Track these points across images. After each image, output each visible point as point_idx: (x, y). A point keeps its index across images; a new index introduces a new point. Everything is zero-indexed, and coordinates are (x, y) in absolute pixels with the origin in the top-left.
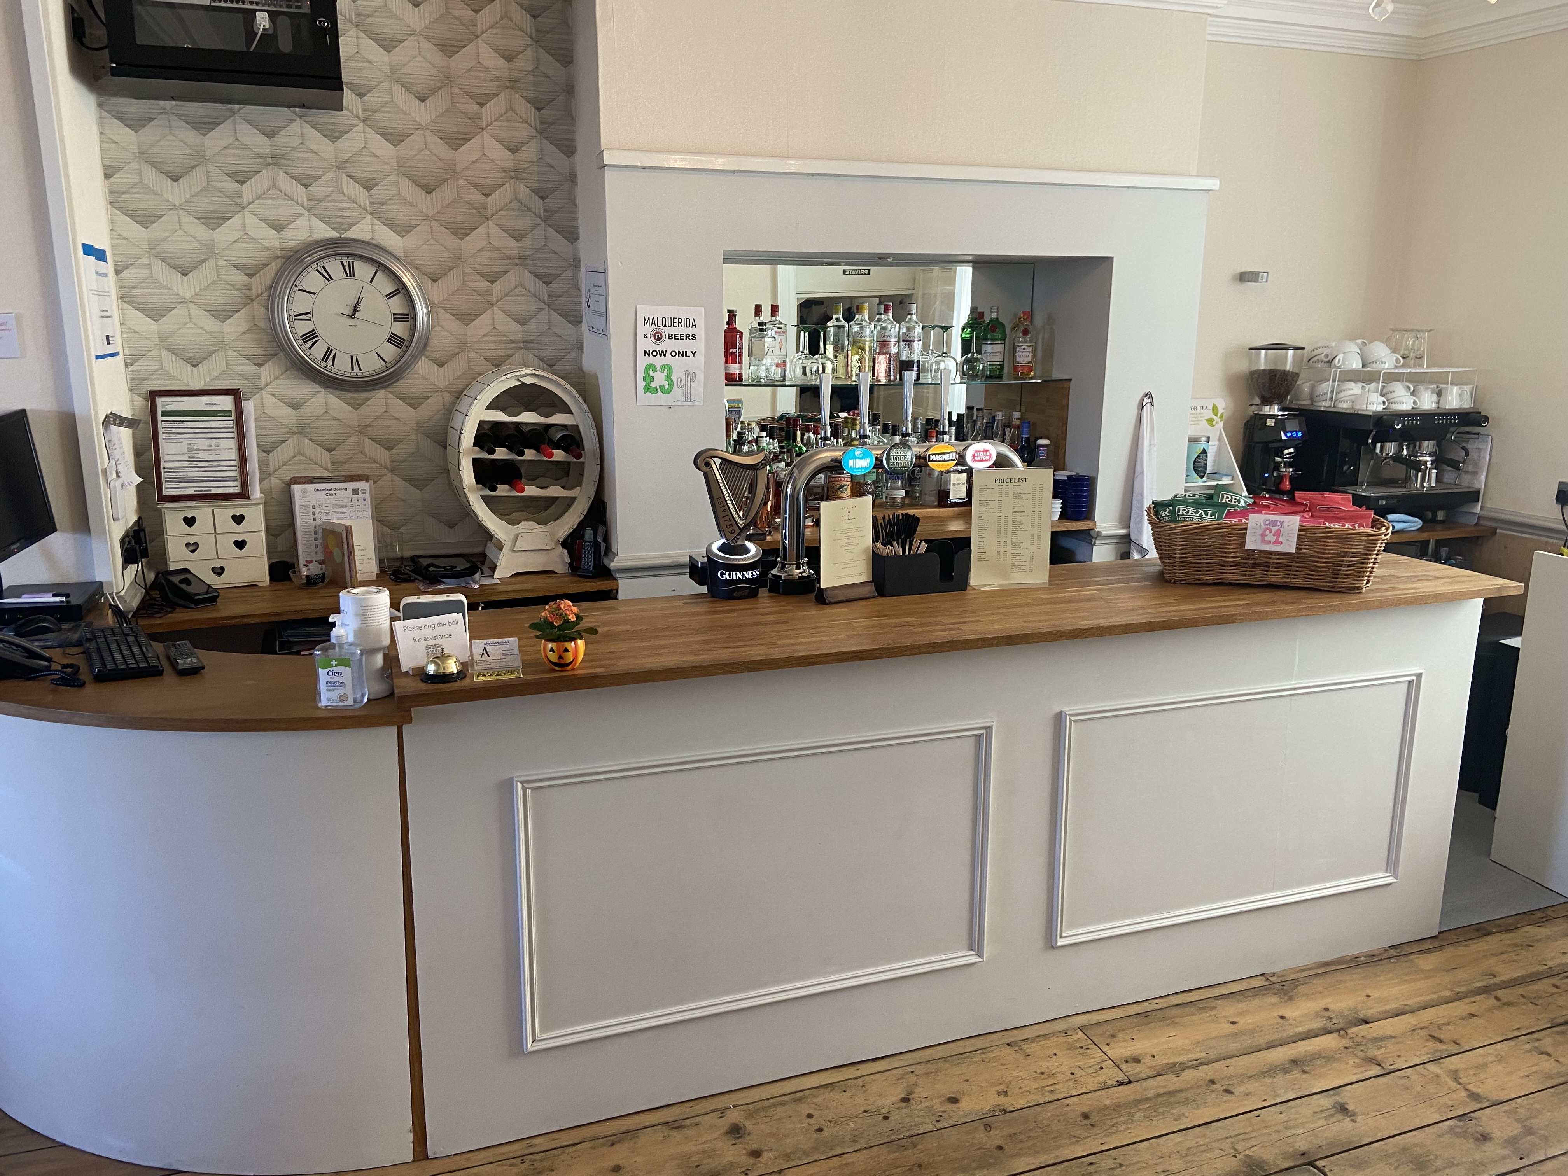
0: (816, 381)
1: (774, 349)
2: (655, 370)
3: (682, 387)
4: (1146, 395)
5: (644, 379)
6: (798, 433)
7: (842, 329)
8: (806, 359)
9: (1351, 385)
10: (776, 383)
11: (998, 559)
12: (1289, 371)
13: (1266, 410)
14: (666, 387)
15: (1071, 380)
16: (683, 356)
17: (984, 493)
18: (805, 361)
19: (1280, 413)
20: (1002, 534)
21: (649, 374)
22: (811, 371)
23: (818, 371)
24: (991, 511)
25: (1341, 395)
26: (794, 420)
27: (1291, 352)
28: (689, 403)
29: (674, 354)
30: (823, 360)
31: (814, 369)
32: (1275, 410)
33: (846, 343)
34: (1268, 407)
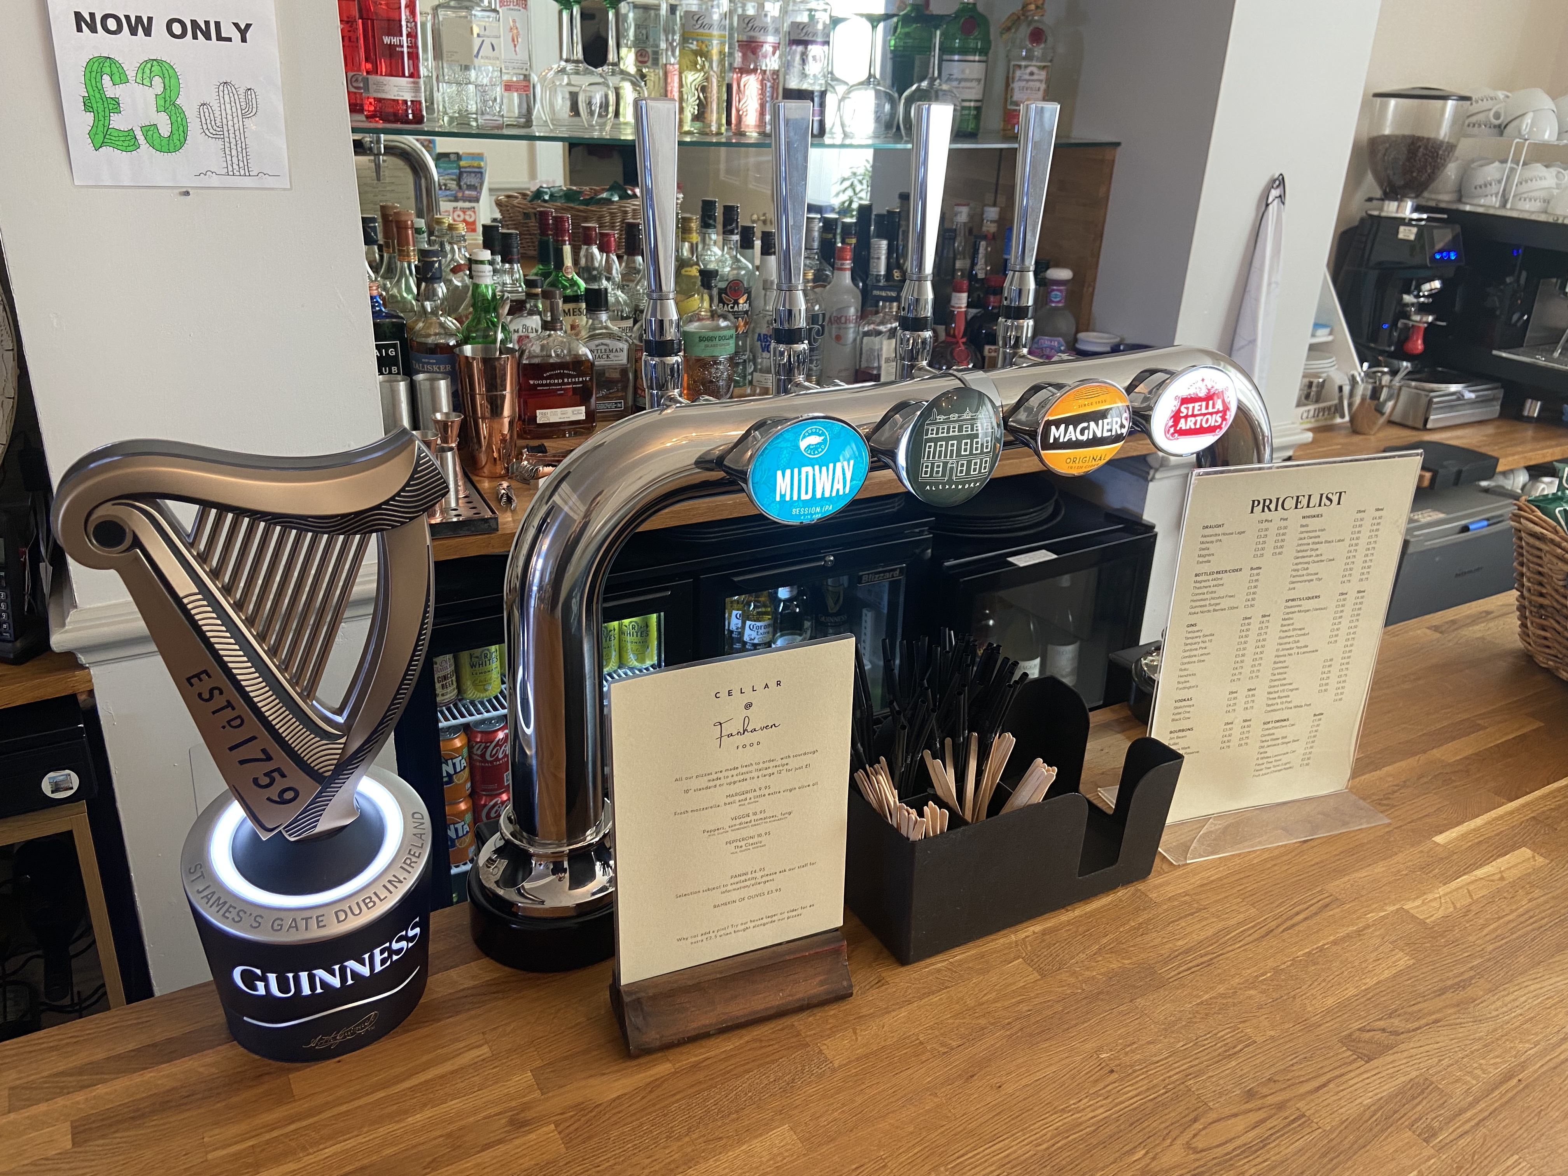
0: (601, 130)
1: (494, 42)
2: (120, 78)
3: (217, 132)
4: (1275, 181)
5: (88, 105)
6: (567, 249)
7: (652, 13)
8: (577, 73)
9: (1538, 169)
10: (506, 132)
11: (1225, 743)
12: (1442, 142)
13: (1391, 208)
14: (165, 131)
15: (1118, 144)
16: (208, 37)
17: (1213, 548)
18: (575, 79)
19: (1415, 216)
20: (1246, 671)
21: (101, 90)
22: (590, 104)
23: (605, 106)
24: (1225, 603)
25: (1524, 188)
26: (555, 219)
27: (1450, 103)
28: (247, 182)
29: (177, 29)
30: (613, 81)
31: (597, 99)
32: (1407, 210)
33: (663, 45)
34: (1396, 204)
